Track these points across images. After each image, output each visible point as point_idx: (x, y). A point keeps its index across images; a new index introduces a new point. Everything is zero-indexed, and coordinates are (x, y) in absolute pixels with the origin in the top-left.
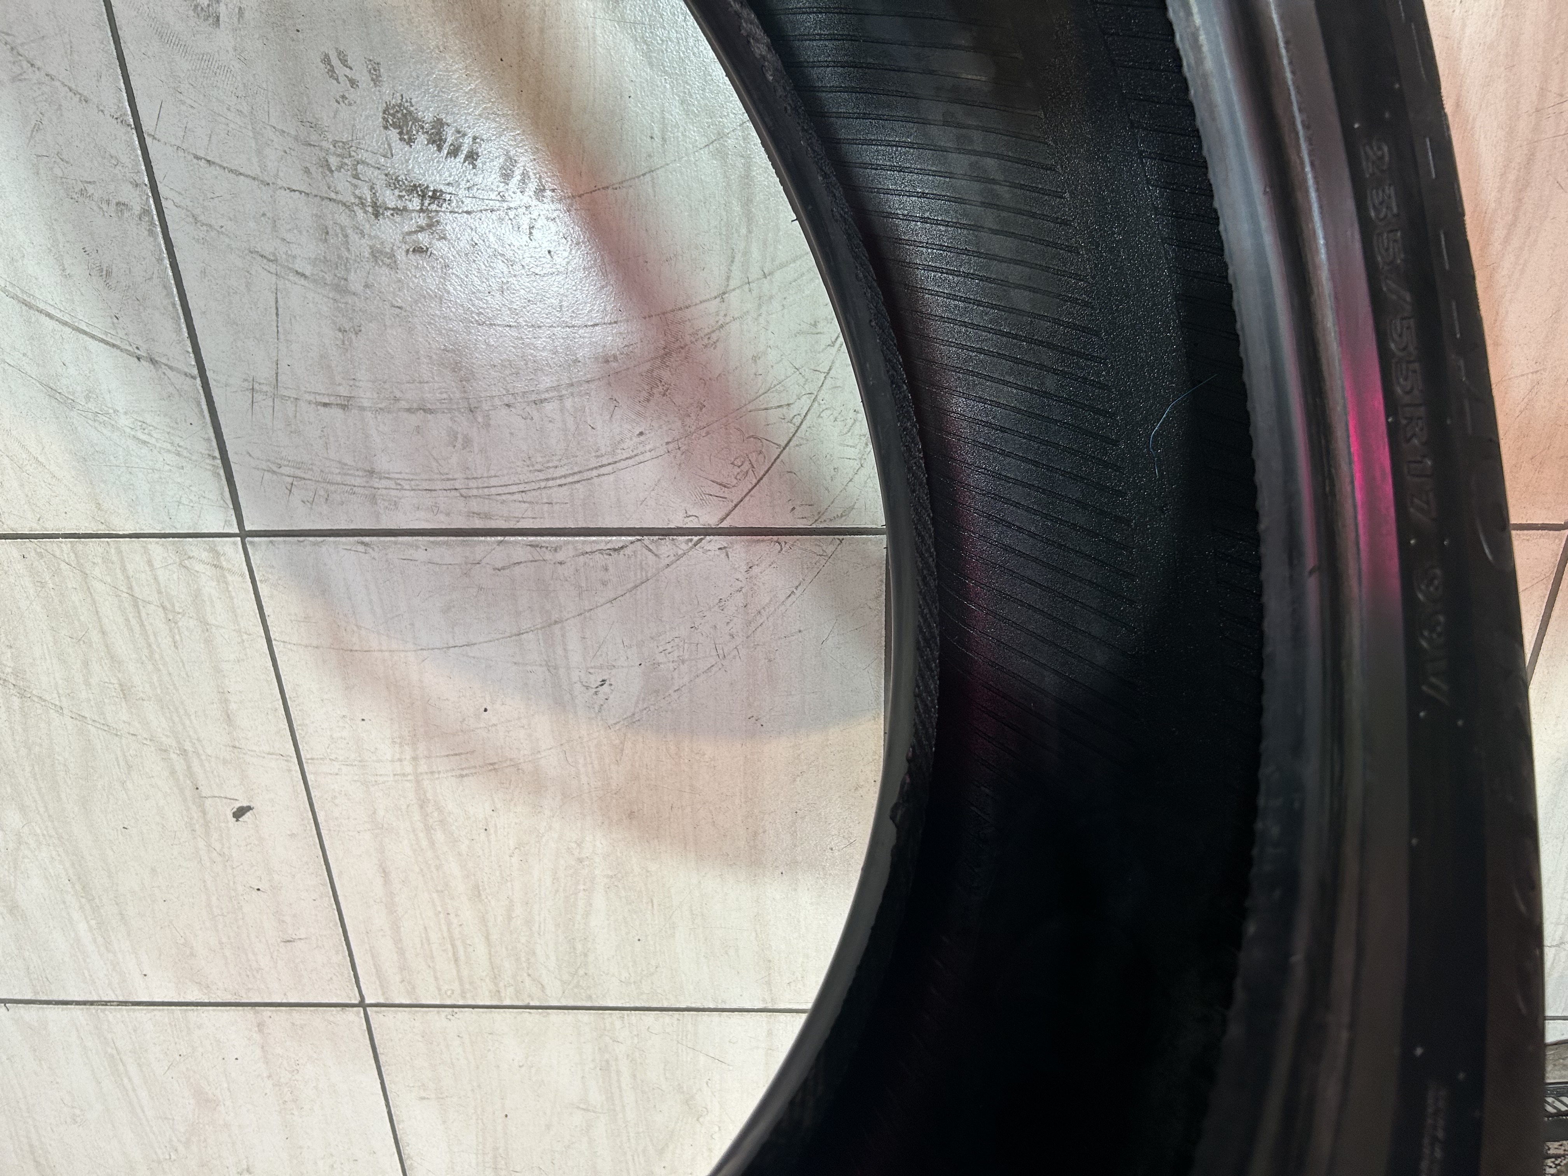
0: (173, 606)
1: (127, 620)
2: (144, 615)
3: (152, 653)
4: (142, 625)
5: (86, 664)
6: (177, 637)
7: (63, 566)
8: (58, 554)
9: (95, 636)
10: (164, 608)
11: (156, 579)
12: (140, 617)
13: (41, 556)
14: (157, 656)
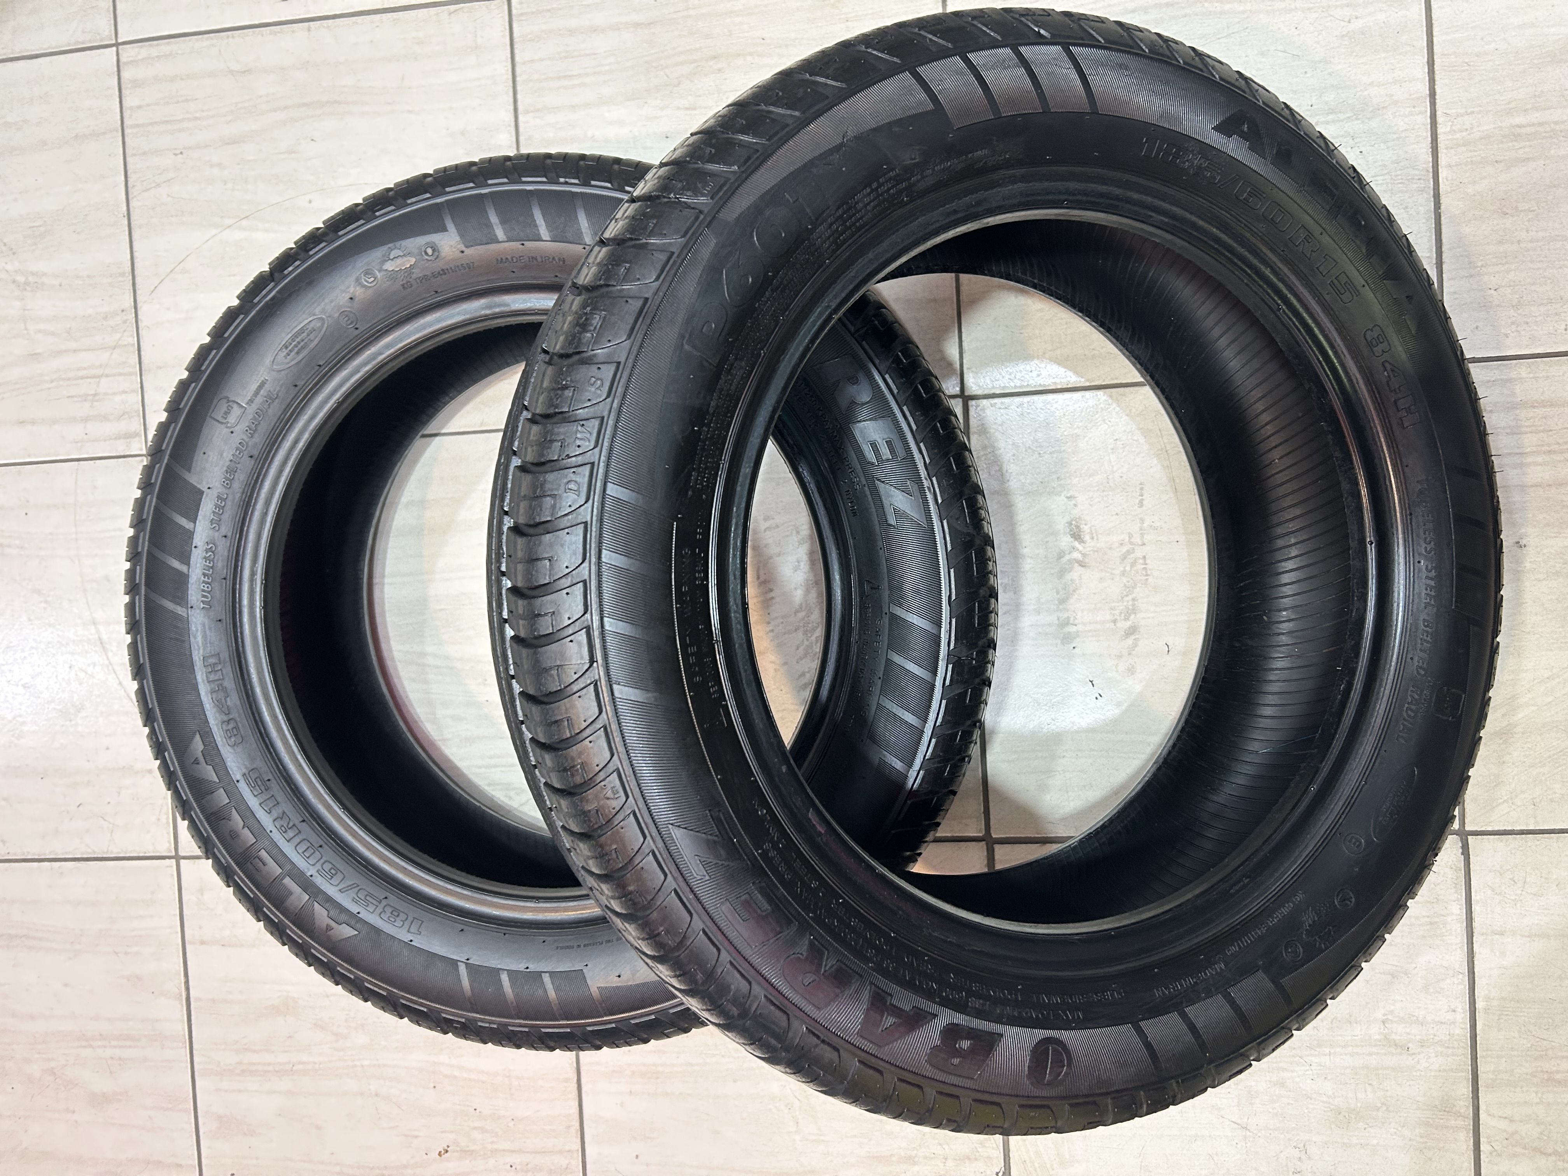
0: (97, 401)
1: (85, 369)
2: (89, 380)
3: (64, 379)
4: (82, 378)
5: (53, 334)
6: (76, 399)
7: (118, 336)
8: (126, 334)
9: (73, 345)
10: (95, 395)
11: (114, 394)
12: (87, 377)
13: (125, 322)
14: (61, 383)
